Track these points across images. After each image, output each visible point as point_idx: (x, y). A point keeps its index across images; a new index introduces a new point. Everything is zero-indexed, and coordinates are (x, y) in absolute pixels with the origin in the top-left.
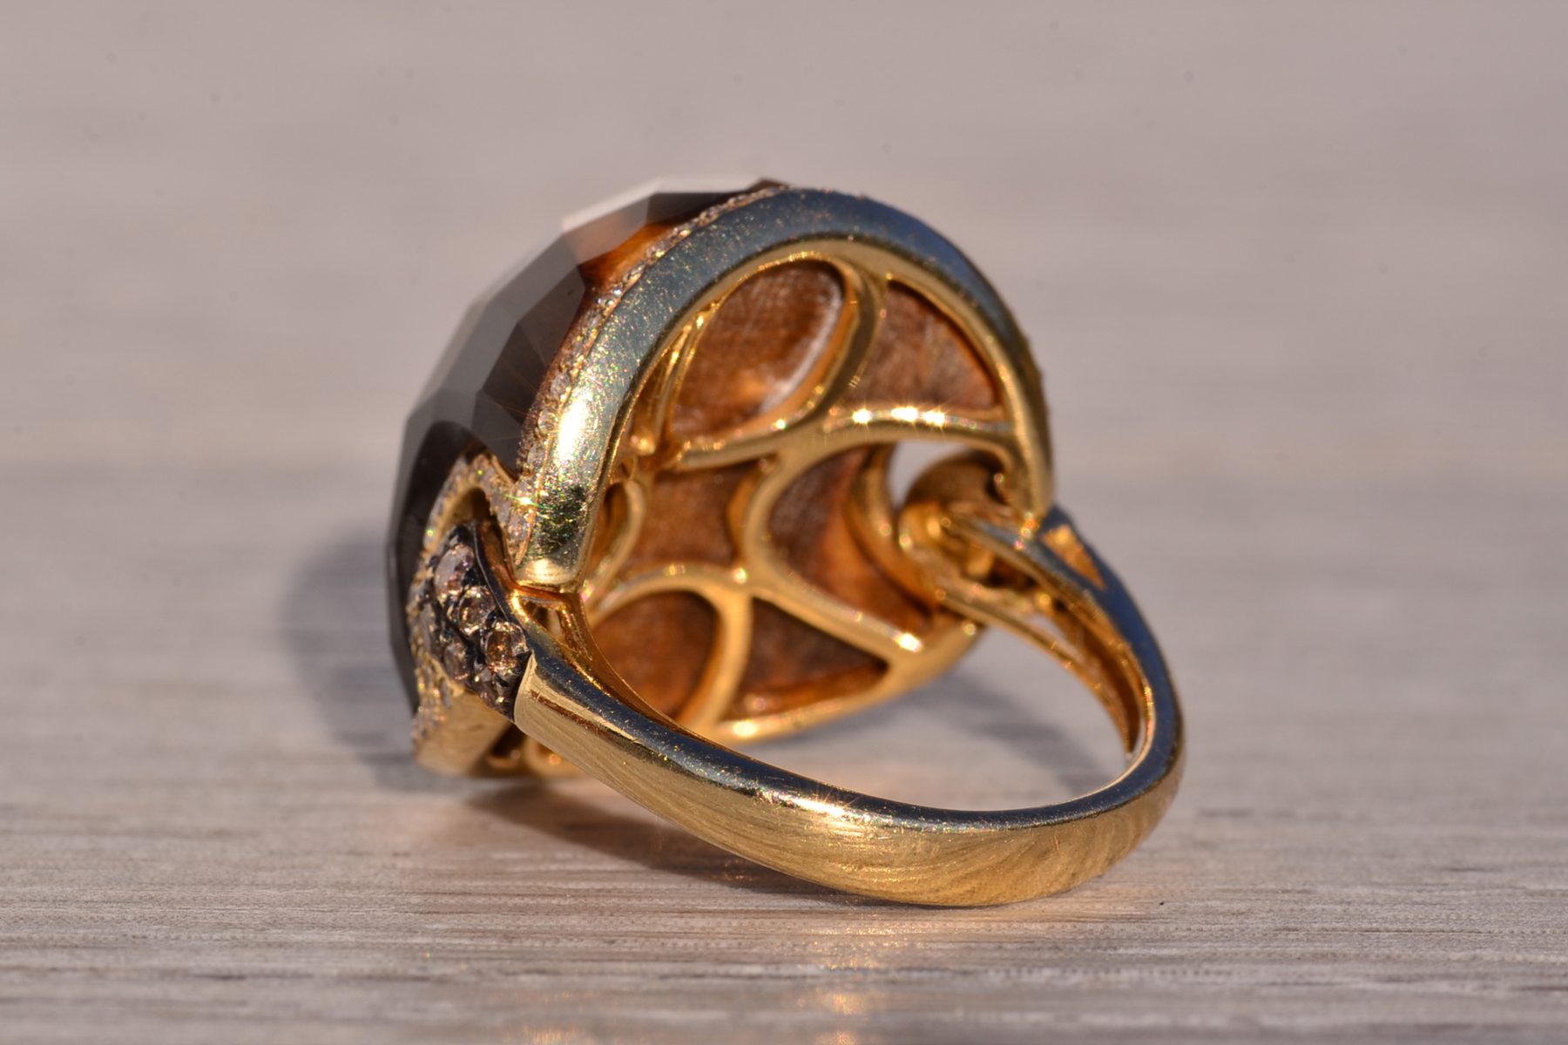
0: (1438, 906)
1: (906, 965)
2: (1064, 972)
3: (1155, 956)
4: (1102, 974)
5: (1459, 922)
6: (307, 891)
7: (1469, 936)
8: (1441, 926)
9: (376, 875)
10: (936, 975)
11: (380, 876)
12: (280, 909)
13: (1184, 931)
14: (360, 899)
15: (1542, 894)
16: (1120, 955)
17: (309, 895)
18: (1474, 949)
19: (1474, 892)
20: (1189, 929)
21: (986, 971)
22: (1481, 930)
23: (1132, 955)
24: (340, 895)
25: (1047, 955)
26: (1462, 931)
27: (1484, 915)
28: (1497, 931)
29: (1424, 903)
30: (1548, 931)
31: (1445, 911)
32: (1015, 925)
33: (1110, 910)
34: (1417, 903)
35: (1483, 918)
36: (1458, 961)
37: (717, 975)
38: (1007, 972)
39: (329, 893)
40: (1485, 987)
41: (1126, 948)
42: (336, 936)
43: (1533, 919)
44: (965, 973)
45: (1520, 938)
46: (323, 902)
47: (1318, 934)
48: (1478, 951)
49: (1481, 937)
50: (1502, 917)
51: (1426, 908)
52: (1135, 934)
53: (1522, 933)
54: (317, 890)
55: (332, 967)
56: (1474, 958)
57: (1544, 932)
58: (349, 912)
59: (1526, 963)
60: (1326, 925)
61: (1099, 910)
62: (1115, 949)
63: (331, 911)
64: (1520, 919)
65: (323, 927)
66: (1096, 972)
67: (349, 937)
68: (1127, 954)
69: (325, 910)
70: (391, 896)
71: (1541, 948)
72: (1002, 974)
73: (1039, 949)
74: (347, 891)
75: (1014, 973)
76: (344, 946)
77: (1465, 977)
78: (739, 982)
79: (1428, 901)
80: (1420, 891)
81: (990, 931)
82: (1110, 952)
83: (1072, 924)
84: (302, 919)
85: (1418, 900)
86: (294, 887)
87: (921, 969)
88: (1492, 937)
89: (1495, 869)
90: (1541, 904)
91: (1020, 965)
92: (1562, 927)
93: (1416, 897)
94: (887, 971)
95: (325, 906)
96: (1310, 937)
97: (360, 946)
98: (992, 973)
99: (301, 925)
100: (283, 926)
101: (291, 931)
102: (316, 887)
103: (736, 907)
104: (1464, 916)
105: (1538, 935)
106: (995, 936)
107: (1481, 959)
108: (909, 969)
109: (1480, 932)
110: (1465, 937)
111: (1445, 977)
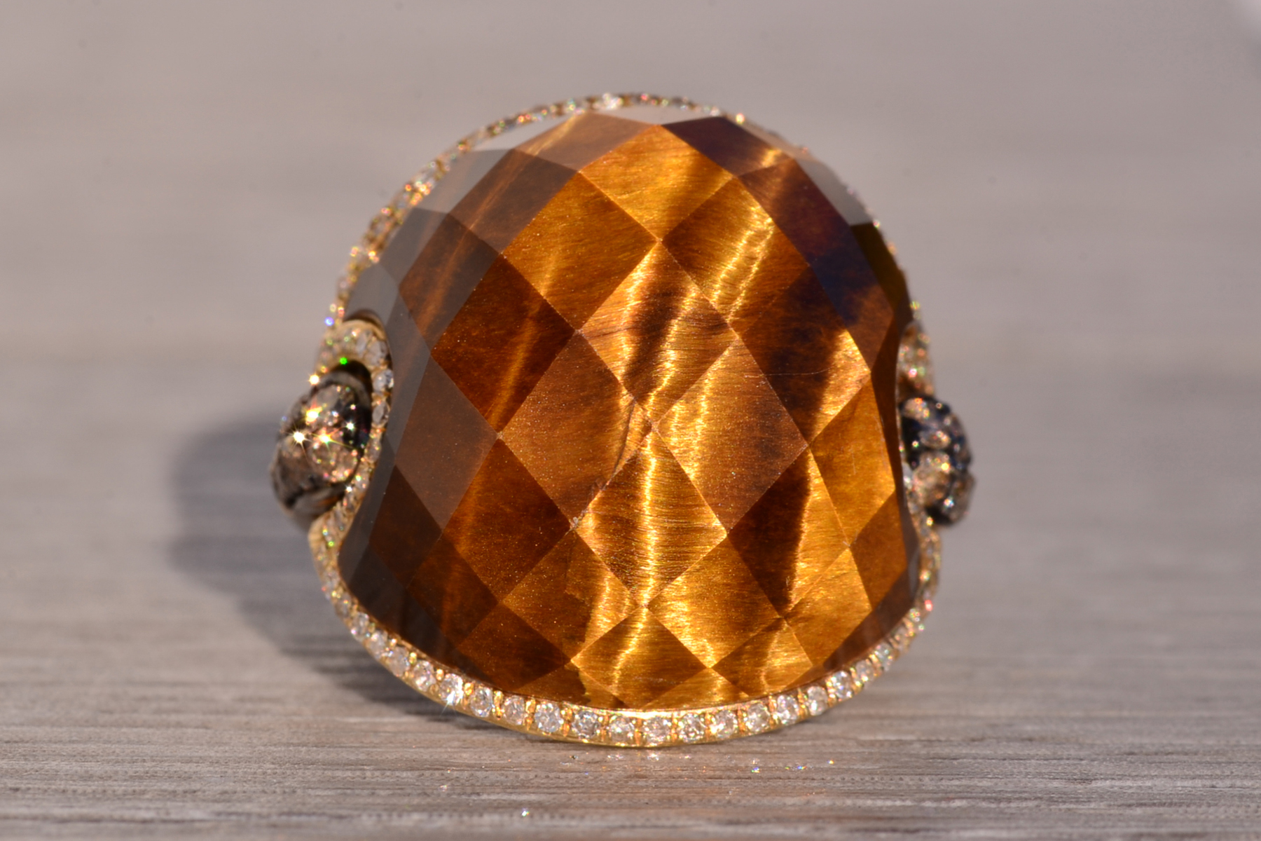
1: (286, 810)
2: (431, 816)
3: (515, 801)
4: (466, 818)
7: (804, 783)
10: (314, 819)
13: (543, 779)
16: (483, 800)
18: (807, 795)
20: (547, 777)
21: (359, 816)
22: (815, 777)
23: (495, 800)
25: (416, 801)
26: (797, 778)
28: (829, 778)
32: (388, 773)
33: (475, 759)
36: (793, 806)
37: (112, 820)
38: (379, 816)
40: (817, 829)
41: (489, 794)
44: (341, 817)
47: (666, 781)
48: (811, 797)
49: (815, 784)
52: (498, 782)
56: (808, 802)
60: (673, 773)
61: (465, 759)
62: (478, 794)
66: (461, 816)
68: (489, 800)
72: (374, 818)
73: (409, 795)
75: (385, 817)
77: (799, 820)
78: (132, 825)
81: (365, 778)
82: (474, 797)
83: (440, 772)
87: (300, 814)
88: (824, 784)
90: (871, 753)
91: (391, 809)
94: (269, 816)
96: (658, 783)
98: (365, 817)
103: (132, 757)
105: (867, 781)
106: (368, 783)
107: (814, 803)
108: (290, 814)
109: (813, 779)
110: (799, 783)
111: (780, 820)
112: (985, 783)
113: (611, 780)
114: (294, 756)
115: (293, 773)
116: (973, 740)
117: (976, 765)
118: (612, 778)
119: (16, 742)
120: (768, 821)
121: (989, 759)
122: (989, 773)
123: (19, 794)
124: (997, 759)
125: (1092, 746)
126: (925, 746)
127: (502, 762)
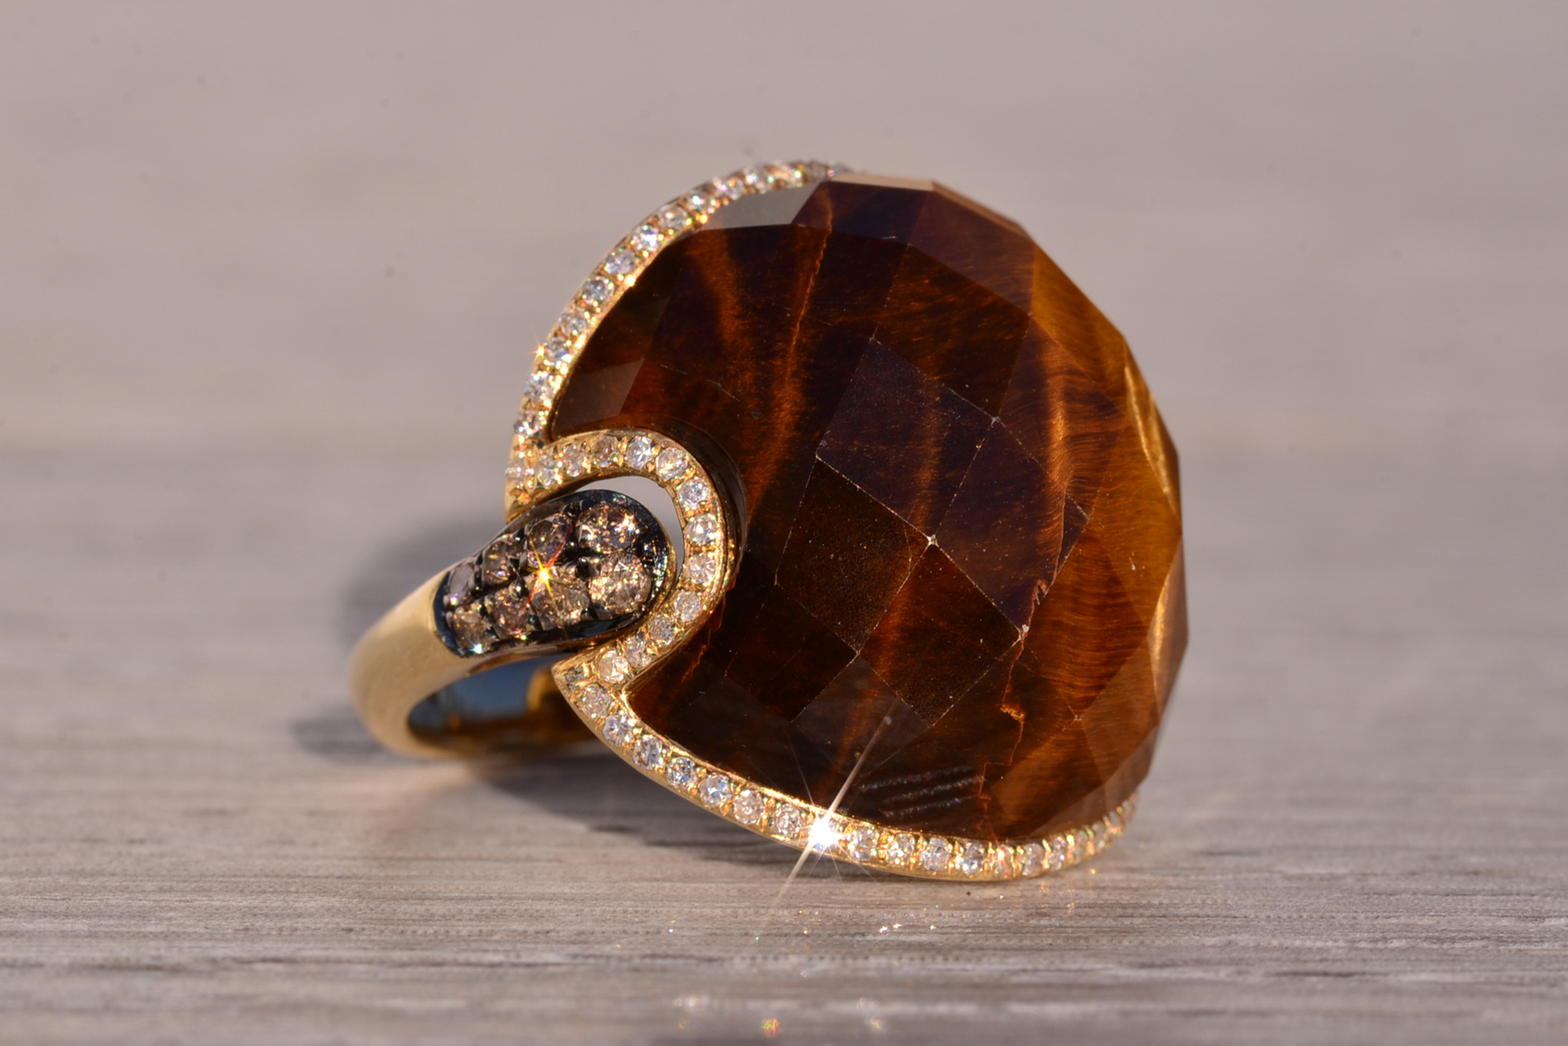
0: (1193, 891)
1: (649, 952)
2: (811, 959)
3: (904, 942)
4: (849, 961)
5: (1215, 907)
6: (40, 879)
7: (1225, 921)
8: (1196, 911)
9: (111, 862)
10: (681, 962)
11: (115, 863)
12: (12, 898)
13: (934, 917)
14: (94, 887)
15: (1300, 878)
16: (868, 941)
17: (41, 883)
18: (1229, 934)
19: (1231, 876)
21: (732, 958)
22: (1237, 915)
23: (882, 941)
24: (73, 883)
26: (1217, 916)
27: (1240, 899)
28: (1253, 916)
29: (1179, 888)
30: (1305, 916)
31: (1200, 896)
34: (1171, 888)
35: (1239, 902)
36: (1213, 946)
37: (457, 963)
38: (753, 958)
39: (62, 880)
40: (1240, 973)
42: (68, 925)
43: (1290, 904)
44: (710, 960)
45: (1276, 923)
46: (56, 890)
48: (1233, 937)
49: (1237, 922)
50: (1259, 901)
51: (1181, 893)
53: (1279, 917)
54: (49, 878)
55: (64, 956)
56: (1230, 943)
57: (1301, 917)
58: (82, 900)
59: (1281, 948)
62: (863, 935)
63: (64, 899)
64: (1277, 903)
65: (55, 916)
66: (844, 958)
67: (81, 925)
68: (875, 940)
69: (58, 898)
70: (125, 884)
71: (1297, 933)
72: (748, 961)
73: (786, 935)
74: (81, 879)
75: (759, 960)
76: (76, 935)
77: (1220, 963)
78: (479, 970)
79: (1183, 885)
80: (1175, 876)
81: (736, 917)
82: (858, 938)
84: (34, 908)
85: (1174, 884)
86: (27, 875)
87: (666, 956)
88: (1248, 922)
89: (1254, 853)
90: (1299, 889)
92: (1319, 912)
93: (1171, 881)
94: (631, 958)
95: (57, 894)
97: (93, 935)
98: (737, 961)
99: (33, 913)
100: (14, 914)
101: (22, 920)
102: (49, 874)
103: (478, 893)
104: (1220, 901)
105: (1295, 920)
107: (1237, 944)
108: (654, 956)
109: (1235, 917)
110: (1220, 922)
111: (1199, 963)
112: (1426, 921)
113: (1010, 918)
114: (658, 893)
115: (656, 912)
116: (1412, 874)
117: (1416, 901)
118: (1011, 916)
119: (349, 878)
120: (1186, 963)
121: (1430, 895)
122: (1430, 910)
123: (353, 936)
124: (1439, 894)
125: (1545, 879)
126: (1359, 880)
127: (888, 899)
